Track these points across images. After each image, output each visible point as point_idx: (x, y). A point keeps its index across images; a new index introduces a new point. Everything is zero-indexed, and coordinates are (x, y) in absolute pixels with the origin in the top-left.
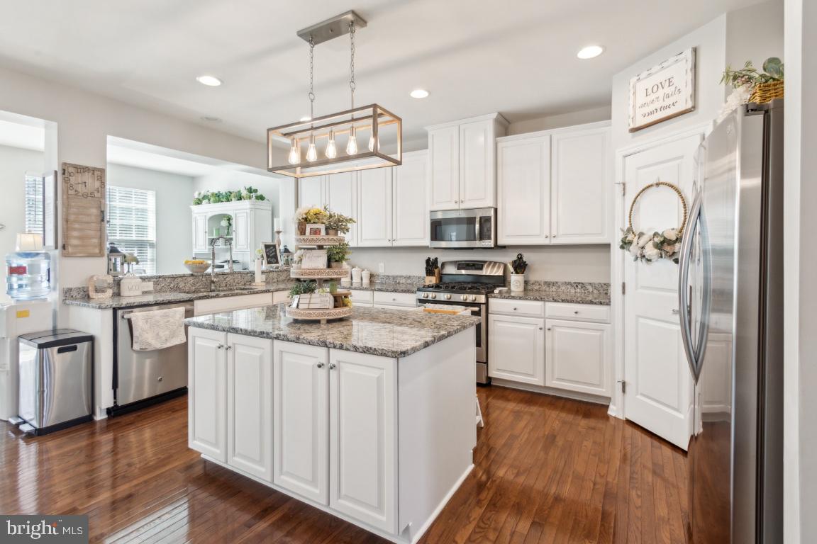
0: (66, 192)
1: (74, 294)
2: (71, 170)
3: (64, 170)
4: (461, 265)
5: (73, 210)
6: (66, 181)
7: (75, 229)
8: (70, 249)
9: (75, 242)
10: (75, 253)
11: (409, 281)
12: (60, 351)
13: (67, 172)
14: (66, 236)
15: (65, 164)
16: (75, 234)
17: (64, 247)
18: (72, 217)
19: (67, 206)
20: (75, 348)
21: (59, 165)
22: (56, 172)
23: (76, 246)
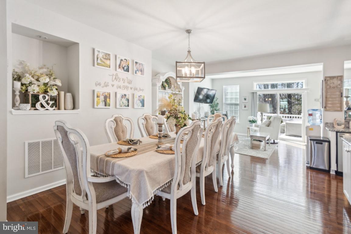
0: (326, 87)
1: (329, 125)
2: (328, 79)
3: (325, 79)
5: (329, 94)
6: (326, 83)
7: (330, 101)
8: (328, 108)
9: (329, 105)
10: (330, 110)
12: (316, 143)
13: (327, 80)
14: (326, 104)
15: (326, 77)
16: (330, 102)
17: (325, 107)
18: (328, 96)
19: (327, 92)
20: (322, 144)
21: (323, 78)
22: (323, 81)
23: (329, 107)
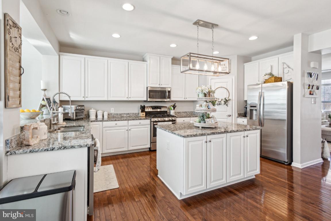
4: (154, 107)
7: (11, 81)
8: (10, 101)
9: (11, 93)
10: (12, 104)
11: (128, 116)
16: (11, 86)
23: (12, 97)
